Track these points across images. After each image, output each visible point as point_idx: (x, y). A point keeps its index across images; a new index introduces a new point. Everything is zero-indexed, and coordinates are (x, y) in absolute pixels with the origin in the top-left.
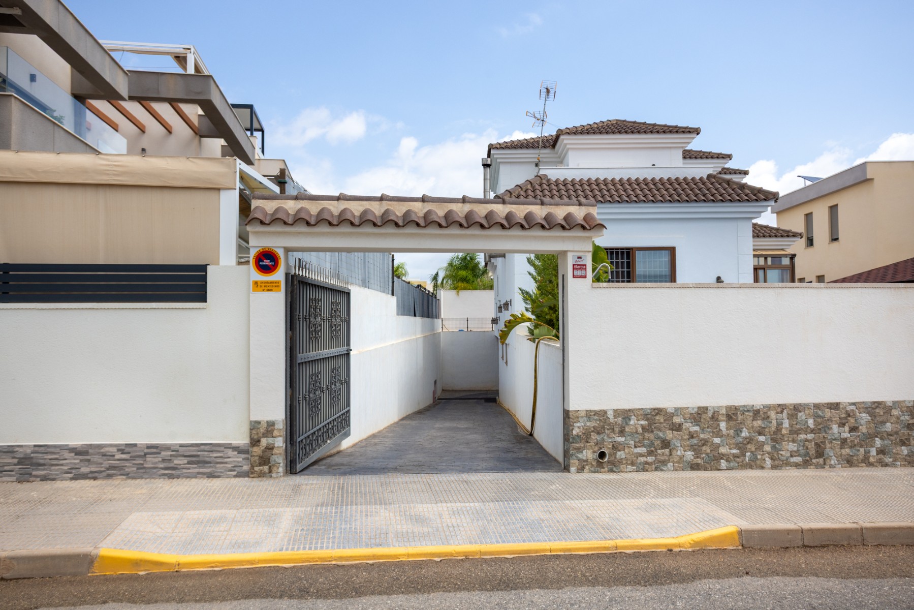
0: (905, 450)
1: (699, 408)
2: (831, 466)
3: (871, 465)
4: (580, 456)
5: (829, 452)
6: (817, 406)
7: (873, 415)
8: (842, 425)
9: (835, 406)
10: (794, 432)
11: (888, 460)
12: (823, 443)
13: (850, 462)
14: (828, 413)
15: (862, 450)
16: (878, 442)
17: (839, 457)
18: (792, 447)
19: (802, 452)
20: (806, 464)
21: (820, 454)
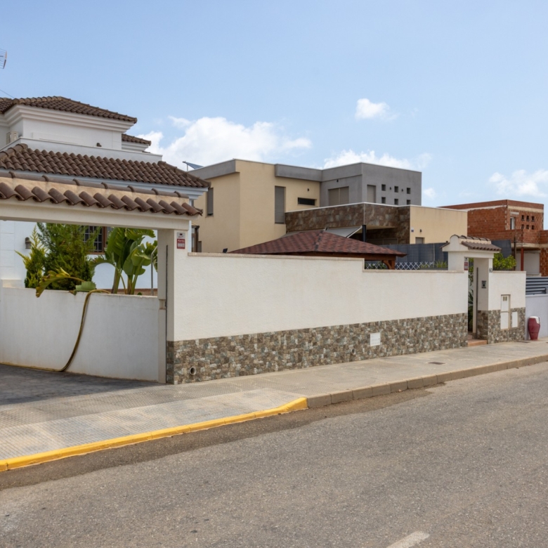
0: (335, 354)
1: (244, 335)
2: (305, 367)
3: (321, 364)
4: (180, 372)
5: (304, 358)
6: (299, 331)
7: (323, 335)
8: (310, 342)
9: (307, 331)
10: (289, 347)
11: (329, 360)
12: (301, 353)
13: (313, 364)
14: (304, 335)
15: (318, 356)
16: (325, 350)
17: (308, 360)
18: (288, 357)
19: (292, 359)
20: (293, 367)
21: (300, 360)
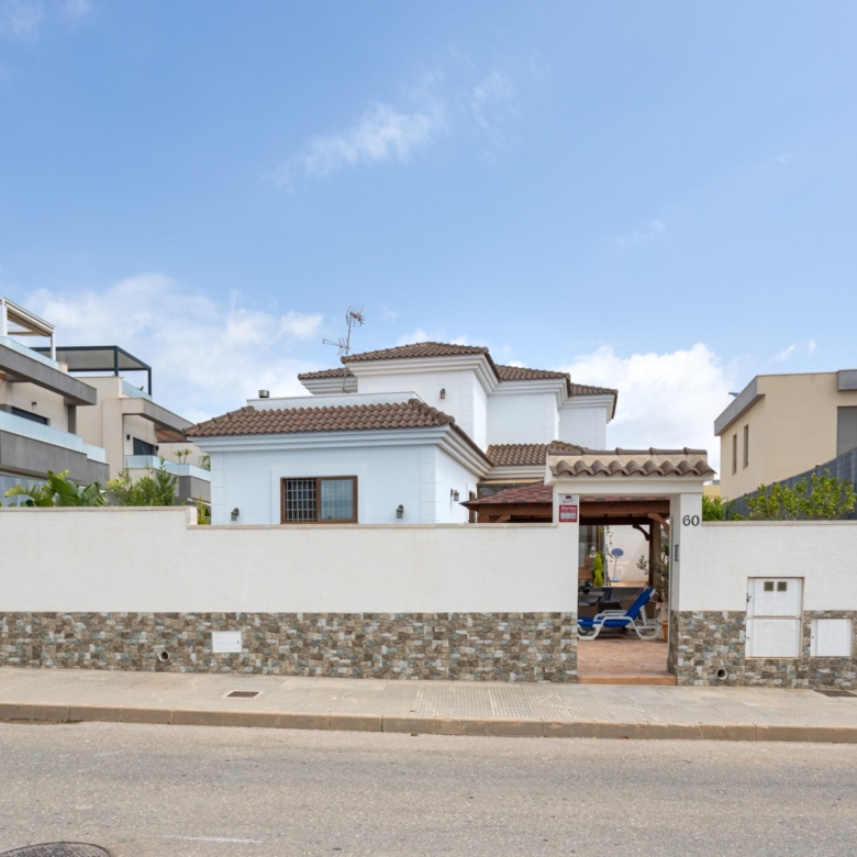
0: (118, 656)
2: (47, 667)
3: (85, 667)
5: (44, 654)
6: (35, 615)
7: (88, 624)
8: (58, 631)
9: (52, 615)
10: (13, 636)
11: (101, 663)
12: (40, 646)
13: (65, 664)
14: (45, 621)
15: (77, 654)
16: (92, 648)
17: (55, 659)
18: (10, 648)
19: (20, 653)
20: (23, 664)
21: (37, 655)
